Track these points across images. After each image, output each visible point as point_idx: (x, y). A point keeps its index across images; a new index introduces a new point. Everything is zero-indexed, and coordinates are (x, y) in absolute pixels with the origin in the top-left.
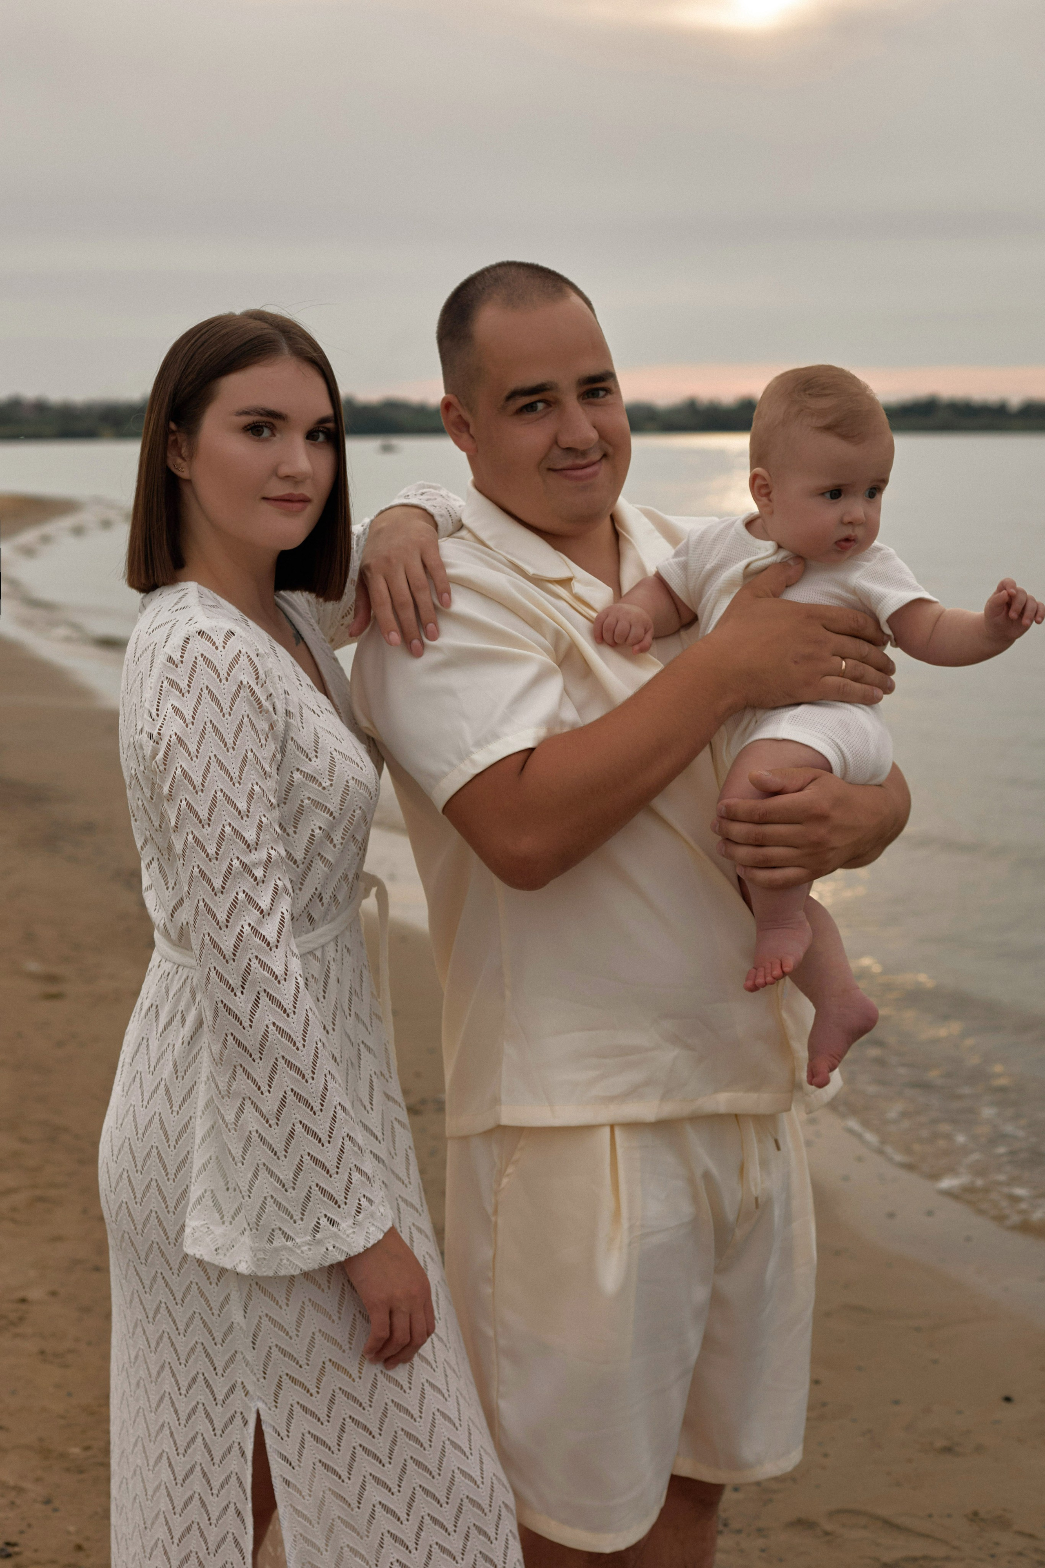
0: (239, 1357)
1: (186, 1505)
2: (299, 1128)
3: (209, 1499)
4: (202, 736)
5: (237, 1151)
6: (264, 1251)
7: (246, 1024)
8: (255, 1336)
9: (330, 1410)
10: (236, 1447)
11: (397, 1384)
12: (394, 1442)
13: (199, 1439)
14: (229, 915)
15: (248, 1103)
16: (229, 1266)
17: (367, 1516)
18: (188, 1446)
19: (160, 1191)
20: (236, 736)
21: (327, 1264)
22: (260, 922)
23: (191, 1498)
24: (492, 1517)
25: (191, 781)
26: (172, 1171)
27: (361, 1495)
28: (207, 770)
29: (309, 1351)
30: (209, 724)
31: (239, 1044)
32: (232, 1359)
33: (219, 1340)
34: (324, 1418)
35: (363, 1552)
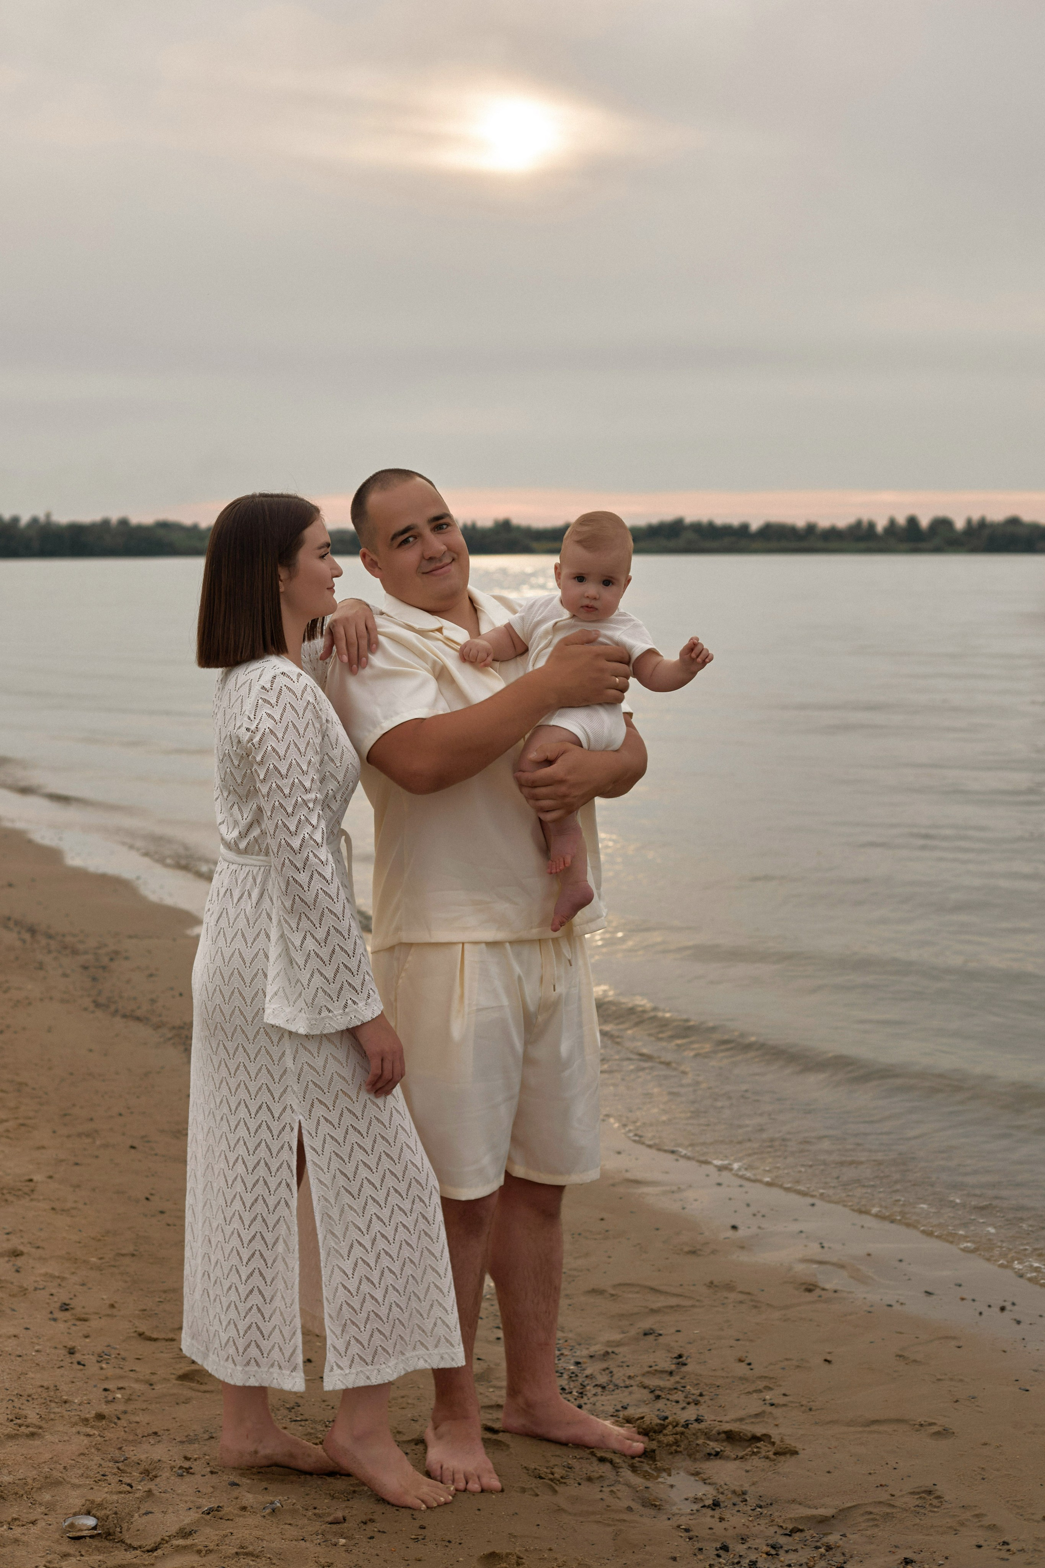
0: (289, 1089)
1: (254, 1185)
2: (337, 948)
3: (269, 1180)
4: (286, 729)
5: (301, 962)
6: (316, 1020)
7: (306, 889)
8: (299, 1075)
9: (340, 1120)
10: (286, 1145)
11: (378, 1106)
12: (375, 1142)
13: (263, 1143)
14: (297, 827)
15: (308, 934)
16: (294, 1030)
17: (359, 1186)
18: (256, 1149)
19: (241, 994)
20: (305, 730)
21: (351, 1027)
22: (312, 832)
23: (258, 1181)
24: (427, 1192)
25: (277, 753)
26: (248, 981)
27: (355, 1173)
28: (288, 748)
29: (330, 1084)
30: (290, 723)
31: (302, 900)
32: (285, 1091)
33: (277, 1080)
34: (336, 1126)
35: (356, 1208)
